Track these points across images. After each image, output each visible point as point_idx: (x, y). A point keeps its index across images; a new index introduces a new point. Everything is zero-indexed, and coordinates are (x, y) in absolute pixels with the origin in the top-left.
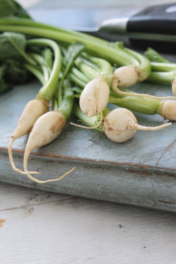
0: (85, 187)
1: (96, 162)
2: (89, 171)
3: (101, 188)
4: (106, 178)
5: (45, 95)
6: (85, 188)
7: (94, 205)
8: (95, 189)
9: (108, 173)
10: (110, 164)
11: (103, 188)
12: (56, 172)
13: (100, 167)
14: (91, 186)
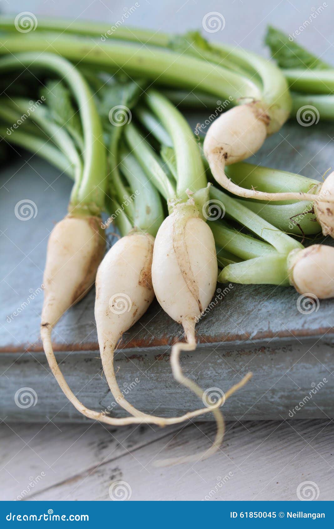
0: (241, 401)
1: (253, 339)
2: (241, 363)
3: (282, 397)
4: (288, 371)
5: (88, 203)
6: (240, 403)
7: (259, 430)
8: (267, 403)
9: (288, 359)
10: (289, 339)
11: (288, 397)
12: (157, 380)
13: (265, 348)
14: (255, 398)
